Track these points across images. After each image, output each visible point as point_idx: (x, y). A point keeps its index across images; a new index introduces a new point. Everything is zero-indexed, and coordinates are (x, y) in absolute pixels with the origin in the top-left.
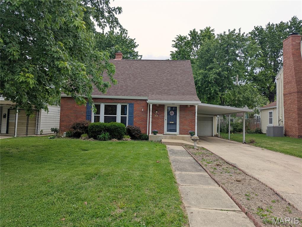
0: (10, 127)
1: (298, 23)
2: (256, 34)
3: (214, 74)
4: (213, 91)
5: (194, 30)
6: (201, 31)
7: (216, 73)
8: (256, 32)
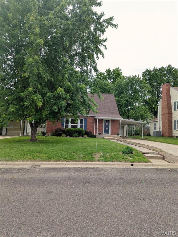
0: (7, 131)
1: (172, 69)
2: (147, 74)
3: (124, 101)
4: (124, 111)
5: (109, 69)
6: (114, 70)
7: (125, 100)
8: (147, 72)
